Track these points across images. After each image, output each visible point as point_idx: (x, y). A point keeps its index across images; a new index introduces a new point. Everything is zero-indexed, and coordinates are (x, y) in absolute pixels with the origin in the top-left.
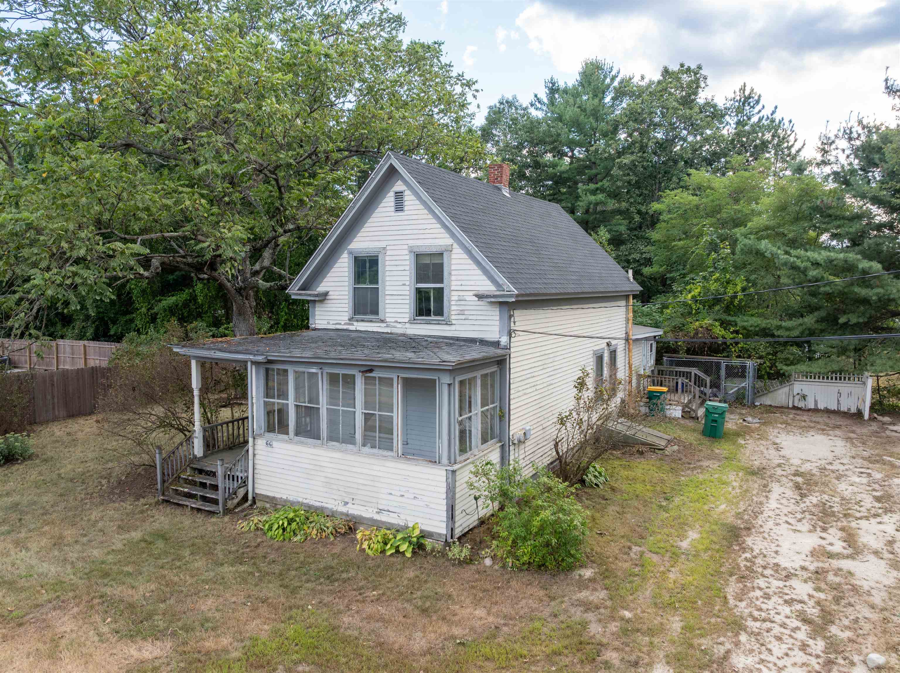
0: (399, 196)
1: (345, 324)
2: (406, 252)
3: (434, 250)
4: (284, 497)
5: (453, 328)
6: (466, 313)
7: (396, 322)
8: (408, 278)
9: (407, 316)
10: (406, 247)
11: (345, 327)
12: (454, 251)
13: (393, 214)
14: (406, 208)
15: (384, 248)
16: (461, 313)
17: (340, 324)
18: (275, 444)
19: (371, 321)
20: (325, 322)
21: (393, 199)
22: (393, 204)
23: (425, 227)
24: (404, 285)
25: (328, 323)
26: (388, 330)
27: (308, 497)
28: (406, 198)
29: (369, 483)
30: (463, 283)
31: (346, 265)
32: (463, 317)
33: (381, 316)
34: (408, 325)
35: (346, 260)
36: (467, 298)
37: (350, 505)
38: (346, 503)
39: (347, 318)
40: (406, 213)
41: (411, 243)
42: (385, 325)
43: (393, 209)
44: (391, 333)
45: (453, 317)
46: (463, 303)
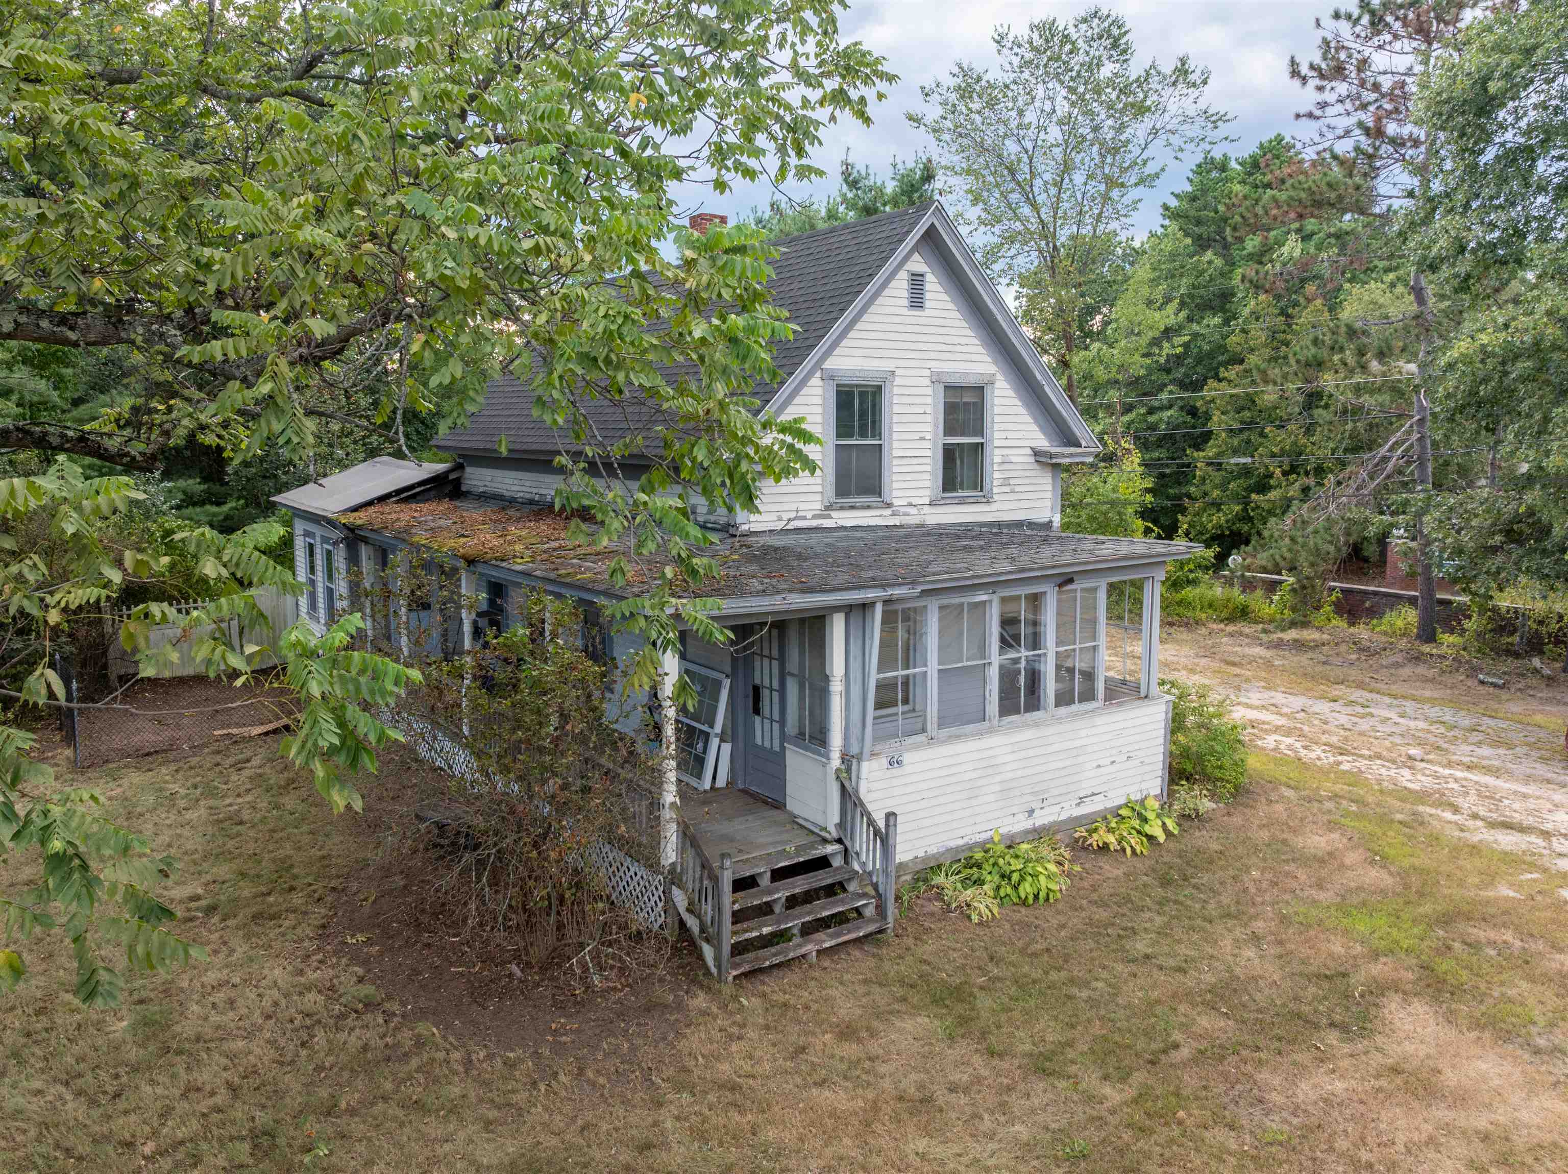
0: (917, 280)
1: (815, 517)
2: (927, 382)
3: (972, 381)
4: (921, 854)
5: (994, 507)
6: (1012, 482)
7: (910, 505)
8: (929, 428)
9: (927, 492)
10: (927, 373)
11: (814, 523)
12: (998, 385)
13: (905, 311)
14: (928, 304)
15: (893, 373)
16: (1006, 482)
17: (804, 518)
18: (907, 758)
19: (869, 507)
20: (774, 517)
21: (905, 285)
22: (906, 294)
23: (957, 340)
24: (922, 439)
25: (780, 519)
26: (896, 521)
27: (968, 831)
28: (928, 287)
29: (1068, 763)
30: (1010, 435)
31: (819, 400)
32: (1007, 489)
33: (886, 497)
34: (927, 509)
35: (820, 391)
36: (1014, 459)
37: (1037, 813)
38: (1031, 812)
39: (818, 506)
40: (927, 312)
41: (937, 366)
42: (888, 512)
43: (906, 303)
44: (901, 526)
45: (995, 490)
46: (1006, 467)
